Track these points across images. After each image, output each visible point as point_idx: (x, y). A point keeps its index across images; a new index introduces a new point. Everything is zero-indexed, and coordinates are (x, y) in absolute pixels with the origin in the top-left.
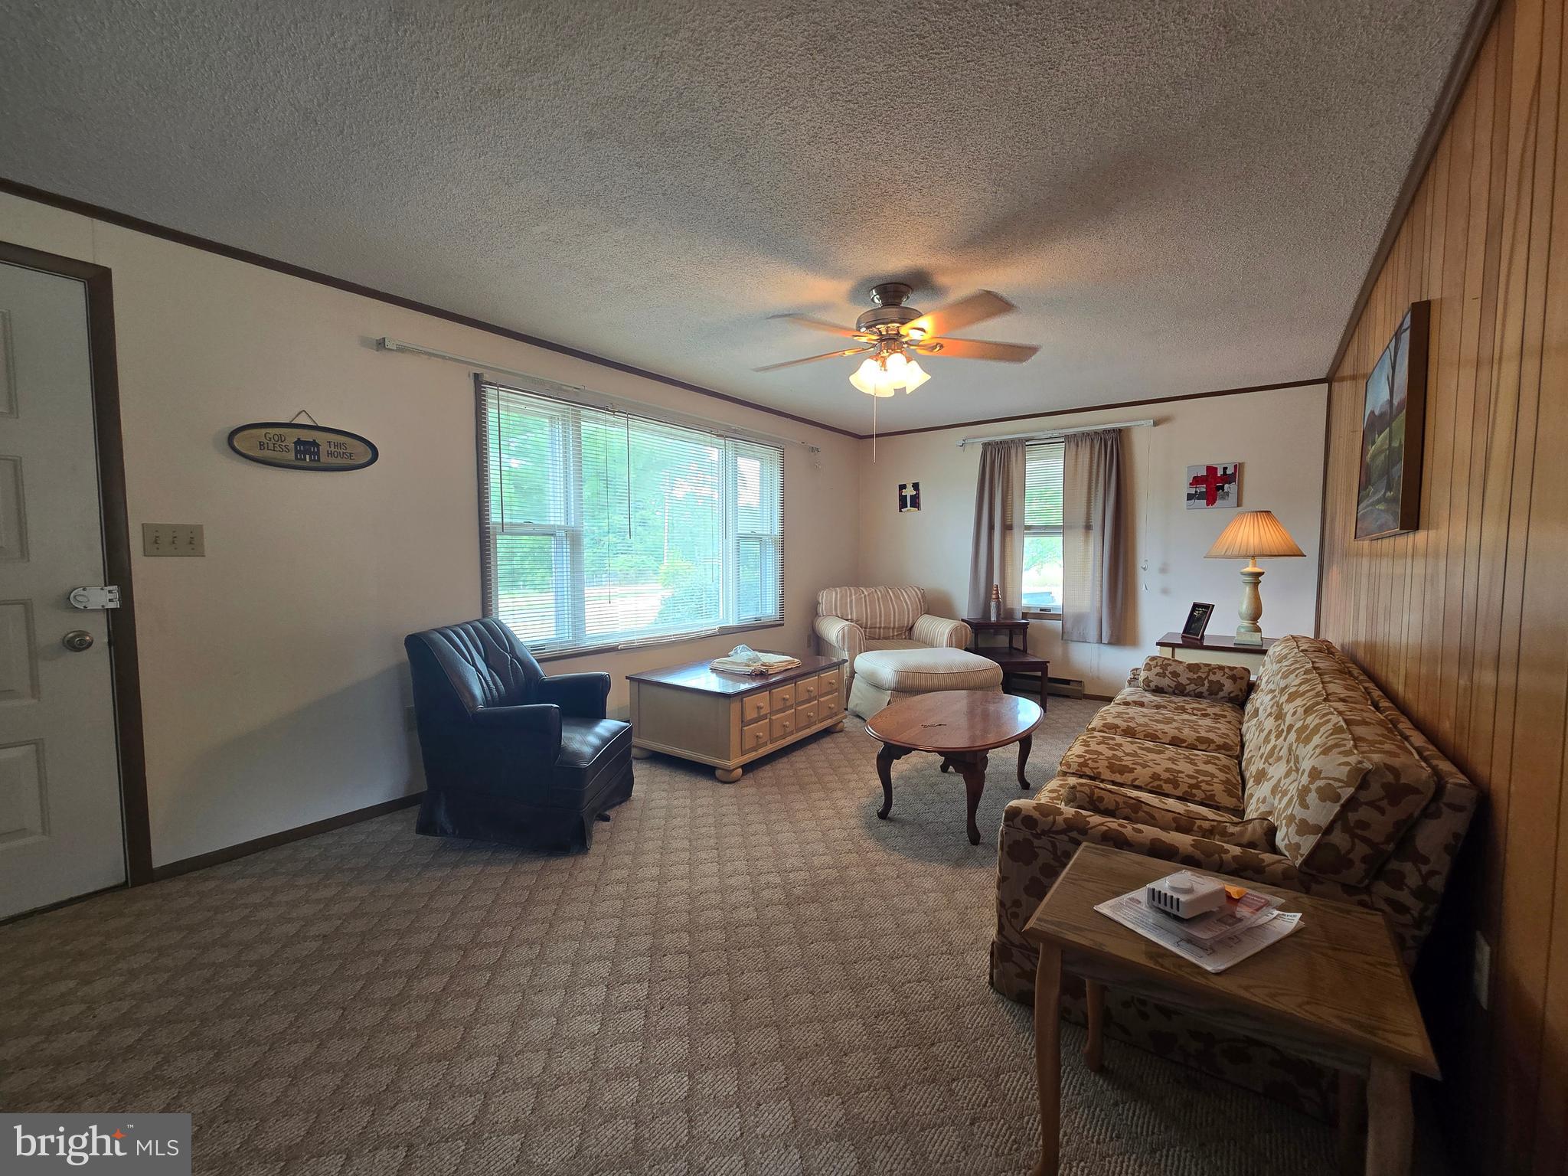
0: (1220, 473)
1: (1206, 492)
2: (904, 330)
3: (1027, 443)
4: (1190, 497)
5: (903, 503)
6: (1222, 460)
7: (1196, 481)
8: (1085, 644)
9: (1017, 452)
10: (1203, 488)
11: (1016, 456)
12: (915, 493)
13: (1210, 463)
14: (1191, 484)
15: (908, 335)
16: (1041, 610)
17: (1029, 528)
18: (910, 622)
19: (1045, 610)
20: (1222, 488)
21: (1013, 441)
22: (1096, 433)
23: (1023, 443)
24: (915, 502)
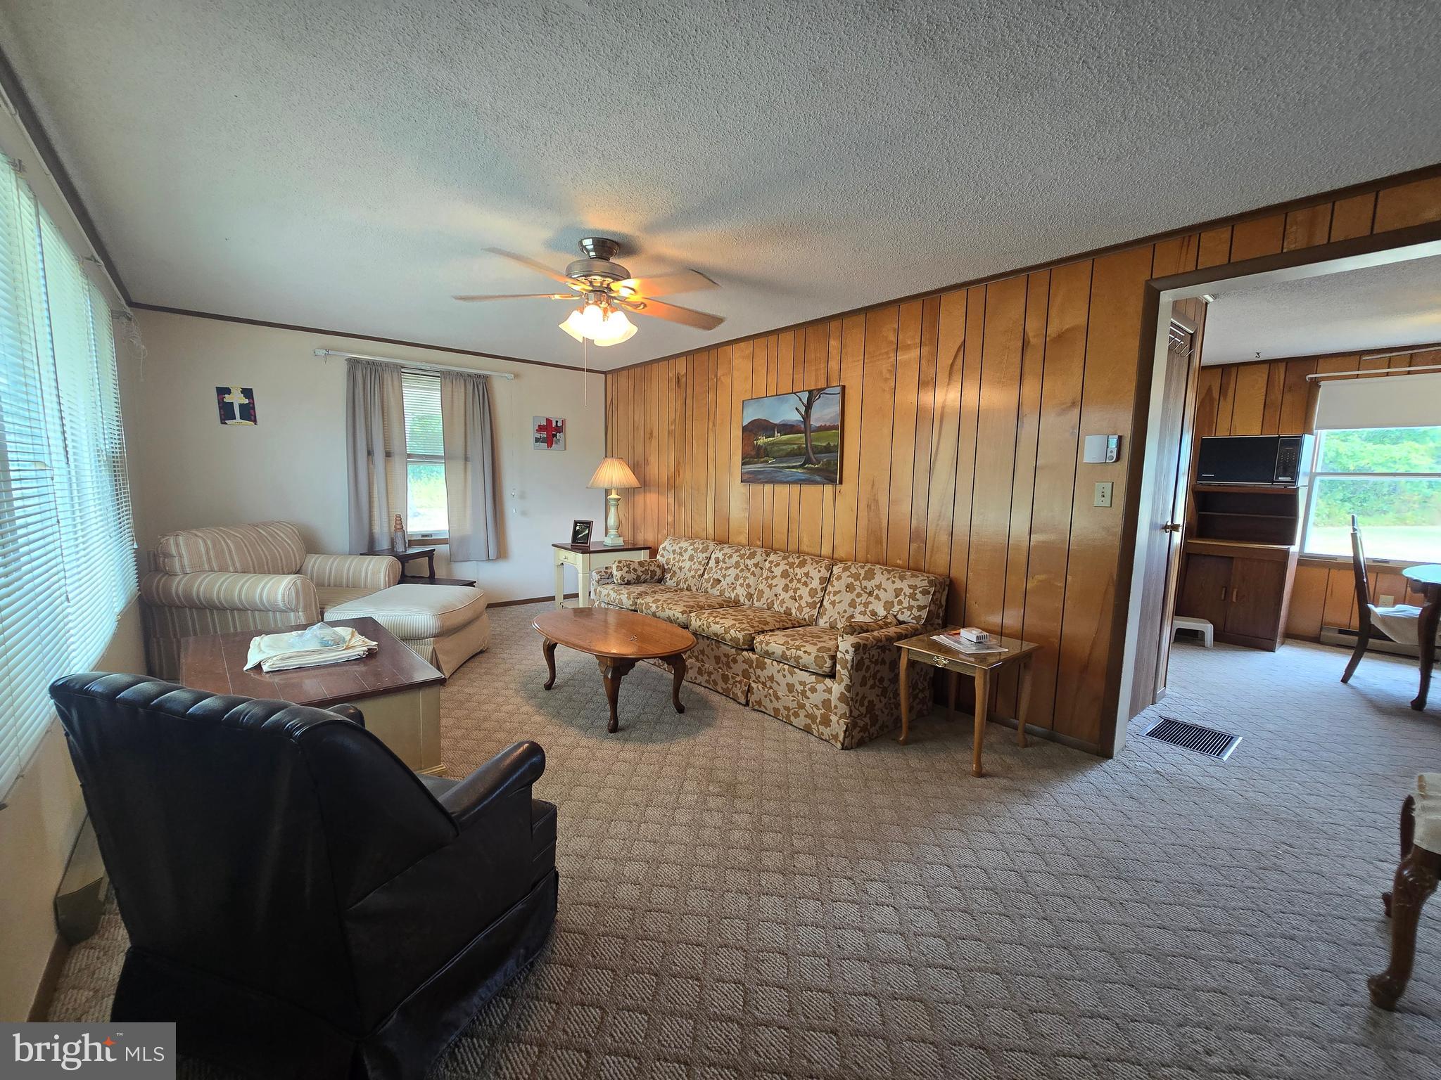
0: (554, 425)
1: (547, 437)
2: (614, 286)
3: (403, 370)
4: (537, 440)
5: (226, 413)
6: (555, 415)
7: (541, 428)
8: (469, 563)
9: (392, 377)
10: (544, 435)
11: (392, 381)
12: (246, 401)
13: (549, 416)
14: (537, 430)
15: (618, 292)
16: (423, 536)
17: (409, 456)
18: (298, 562)
19: (426, 536)
20: (555, 435)
21: (387, 364)
22: (469, 375)
23: (399, 369)
24: (249, 413)
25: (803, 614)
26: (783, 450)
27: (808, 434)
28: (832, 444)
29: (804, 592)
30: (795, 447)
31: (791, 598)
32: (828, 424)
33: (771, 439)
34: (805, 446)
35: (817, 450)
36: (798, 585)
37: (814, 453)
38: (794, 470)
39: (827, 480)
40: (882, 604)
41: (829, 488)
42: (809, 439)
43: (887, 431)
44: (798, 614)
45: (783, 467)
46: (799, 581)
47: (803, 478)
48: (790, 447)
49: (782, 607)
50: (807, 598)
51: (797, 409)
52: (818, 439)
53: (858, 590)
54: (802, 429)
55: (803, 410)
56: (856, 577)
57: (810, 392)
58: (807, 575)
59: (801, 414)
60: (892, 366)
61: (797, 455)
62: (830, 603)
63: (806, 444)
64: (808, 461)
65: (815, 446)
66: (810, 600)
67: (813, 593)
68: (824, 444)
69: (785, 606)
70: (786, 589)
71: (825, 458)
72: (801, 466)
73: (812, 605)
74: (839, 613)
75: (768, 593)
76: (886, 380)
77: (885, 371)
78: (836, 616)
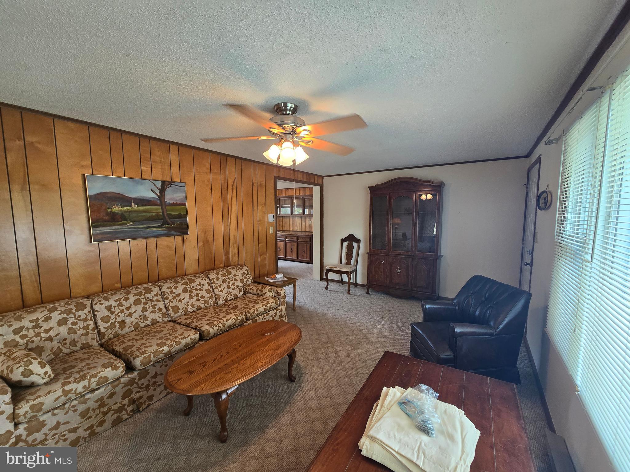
25: (209, 304)
26: (142, 216)
27: (164, 207)
28: (182, 213)
29: (203, 293)
30: (154, 214)
31: (197, 300)
32: (178, 202)
33: (128, 208)
34: (162, 214)
35: (171, 217)
36: (198, 292)
37: (170, 218)
38: (155, 229)
39: (180, 233)
40: (239, 281)
41: (179, 239)
42: (164, 210)
43: (209, 209)
44: (206, 305)
45: (143, 228)
46: (196, 290)
47: (162, 233)
48: (149, 214)
49: (194, 307)
50: (207, 296)
51: (152, 190)
52: (172, 210)
53: (228, 280)
54: (159, 204)
55: (158, 192)
56: (224, 275)
57: (163, 182)
58: (200, 284)
59: (156, 194)
60: (209, 179)
61: (155, 220)
62: (220, 292)
63: (163, 214)
64: (165, 223)
65: (171, 214)
66: (209, 295)
67: (208, 291)
68: (177, 213)
69: (196, 306)
70: (191, 297)
71: (178, 221)
72: (160, 226)
73: (211, 297)
74: (226, 294)
75: (181, 305)
76: (207, 185)
77: (206, 181)
78: (226, 295)
